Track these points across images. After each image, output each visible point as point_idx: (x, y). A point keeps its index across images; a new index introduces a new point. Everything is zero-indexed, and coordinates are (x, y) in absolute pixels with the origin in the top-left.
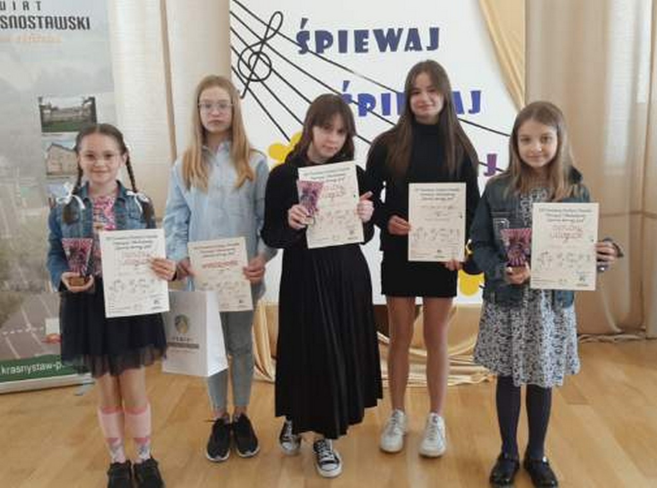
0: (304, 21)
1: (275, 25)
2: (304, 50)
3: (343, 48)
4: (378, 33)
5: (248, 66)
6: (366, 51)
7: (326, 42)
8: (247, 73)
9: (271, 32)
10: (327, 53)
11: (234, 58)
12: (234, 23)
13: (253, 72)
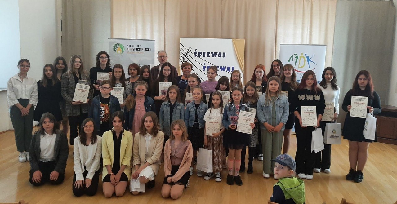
0: (196, 50)
1: (190, 50)
2: (196, 56)
3: (204, 56)
4: (212, 53)
5: (183, 59)
6: (209, 57)
7: (201, 54)
8: (183, 60)
9: (189, 52)
10: (201, 57)
11: (180, 57)
12: (181, 49)
13: (184, 60)
